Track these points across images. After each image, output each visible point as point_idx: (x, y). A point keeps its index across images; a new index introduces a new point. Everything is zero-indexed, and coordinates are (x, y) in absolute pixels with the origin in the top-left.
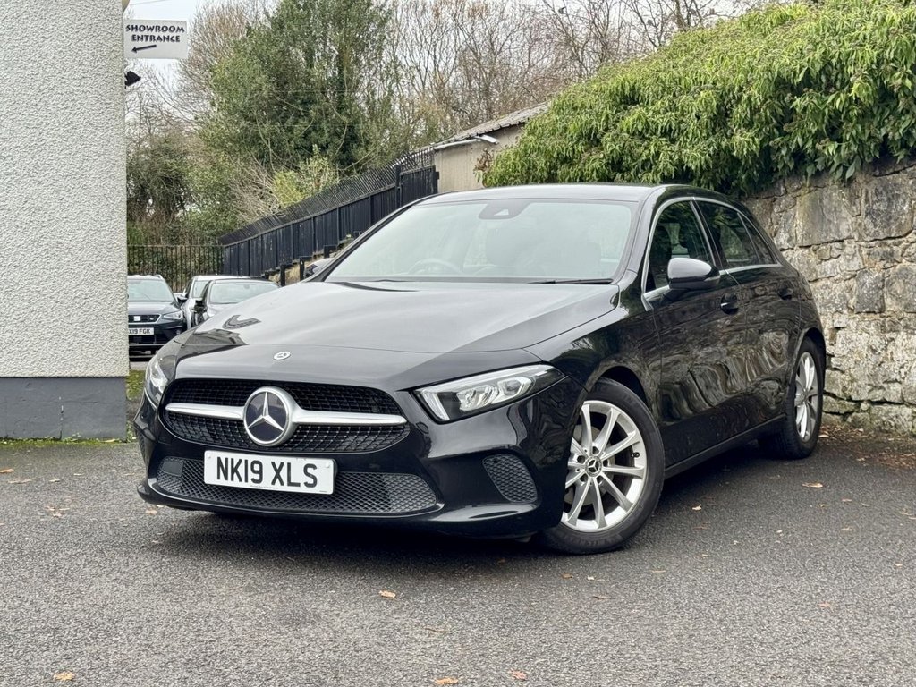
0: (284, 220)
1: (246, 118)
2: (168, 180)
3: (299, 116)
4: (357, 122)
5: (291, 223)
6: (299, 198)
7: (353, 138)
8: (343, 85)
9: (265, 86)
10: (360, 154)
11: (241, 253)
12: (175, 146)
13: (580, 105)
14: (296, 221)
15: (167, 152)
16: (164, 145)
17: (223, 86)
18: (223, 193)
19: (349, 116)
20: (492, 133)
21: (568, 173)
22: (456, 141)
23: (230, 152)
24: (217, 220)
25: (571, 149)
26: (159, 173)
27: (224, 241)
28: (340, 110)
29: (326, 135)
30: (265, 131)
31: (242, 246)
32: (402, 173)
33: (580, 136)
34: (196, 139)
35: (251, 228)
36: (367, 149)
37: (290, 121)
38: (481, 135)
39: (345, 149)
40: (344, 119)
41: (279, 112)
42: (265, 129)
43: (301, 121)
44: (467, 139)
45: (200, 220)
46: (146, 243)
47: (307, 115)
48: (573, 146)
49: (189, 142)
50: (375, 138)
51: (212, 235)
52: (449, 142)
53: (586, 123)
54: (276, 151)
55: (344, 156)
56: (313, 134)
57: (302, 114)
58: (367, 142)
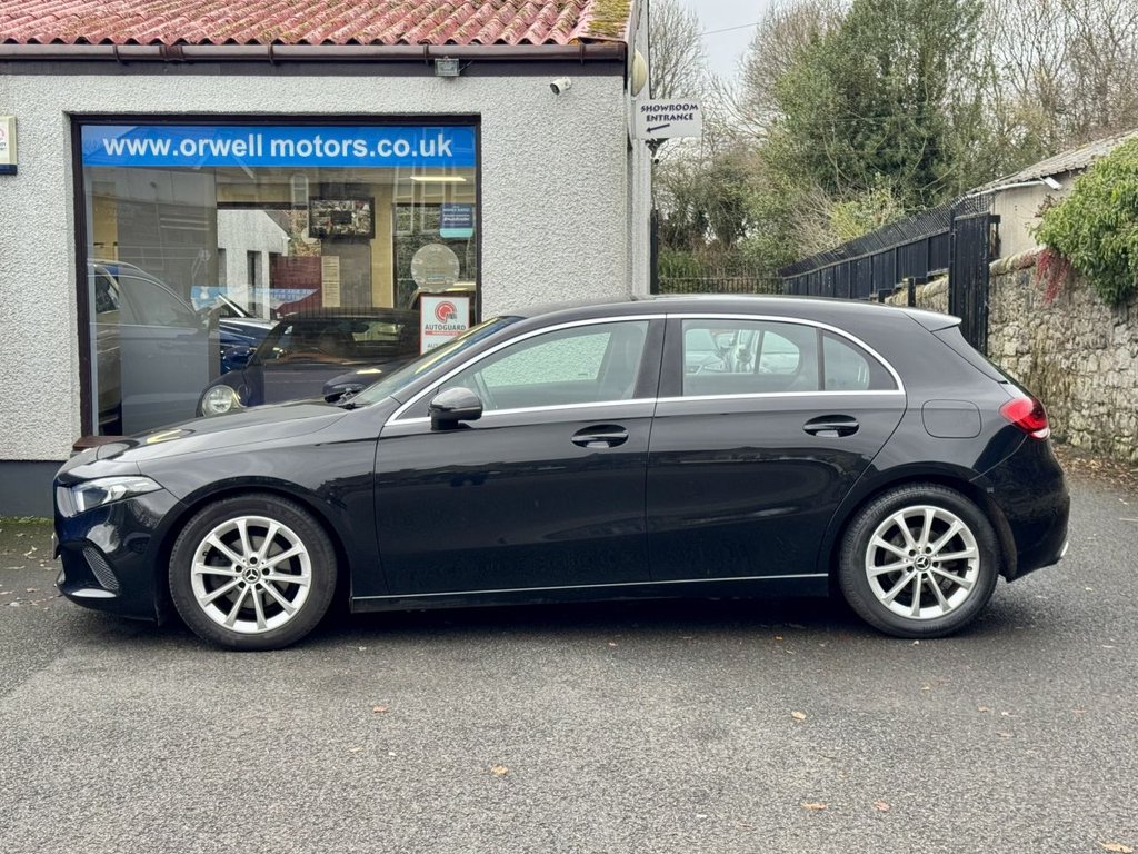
0: (843, 257)
1: (812, 136)
2: (728, 206)
3: (872, 131)
4: (939, 134)
5: (850, 259)
6: (860, 232)
7: (933, 153)
8: (924, 93)
9: (832, 97)
10: (941, 170)
11: (801, 286)
12: (737, 167)
13: (1124, 169)
14: (854, 258)
15: (727, 174)
16: (725, 167)
17: (787, 103)
18: (783, 218)
19: (929, 128)
20: (1057, 177)
21: (1111, 242)
22: (1019, 182)
23: (792, 174)
24: (777, 249)
25: (1114, 216)
26: (719, 197)
27: (785, 273)
28: (919, 121)
29: (902, 150)
30: (832, 151)
31: (801, 281)
32: (956, 218)
33: (1124, 205)
34: (758, 158)
35: (809, 263)
36: (949, 165)
37: (859, 138)
38: (1044, 177)
39: (924, 165)
40: (923, 132)
41: (847, 128)
42: (831, 148)
43: (874, 136)
44: (1031, 180)
45: (759, 251)
46: (701, 273)
47: (880, 127)
48: (1116, 213)
49: (752, 163)
50: (958, 152)
51: (771, 265)
52: (1012, 182)
53: (1129, 190)
54: (844, 171)
55: (923, 173)
56: (887, 150)
57: (874, 128)
58: (950, 158)
